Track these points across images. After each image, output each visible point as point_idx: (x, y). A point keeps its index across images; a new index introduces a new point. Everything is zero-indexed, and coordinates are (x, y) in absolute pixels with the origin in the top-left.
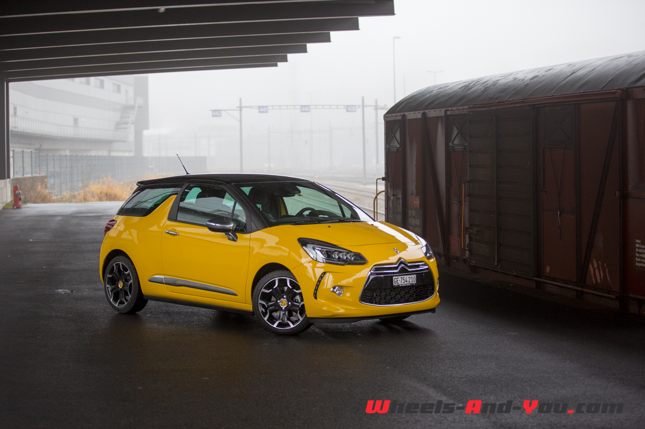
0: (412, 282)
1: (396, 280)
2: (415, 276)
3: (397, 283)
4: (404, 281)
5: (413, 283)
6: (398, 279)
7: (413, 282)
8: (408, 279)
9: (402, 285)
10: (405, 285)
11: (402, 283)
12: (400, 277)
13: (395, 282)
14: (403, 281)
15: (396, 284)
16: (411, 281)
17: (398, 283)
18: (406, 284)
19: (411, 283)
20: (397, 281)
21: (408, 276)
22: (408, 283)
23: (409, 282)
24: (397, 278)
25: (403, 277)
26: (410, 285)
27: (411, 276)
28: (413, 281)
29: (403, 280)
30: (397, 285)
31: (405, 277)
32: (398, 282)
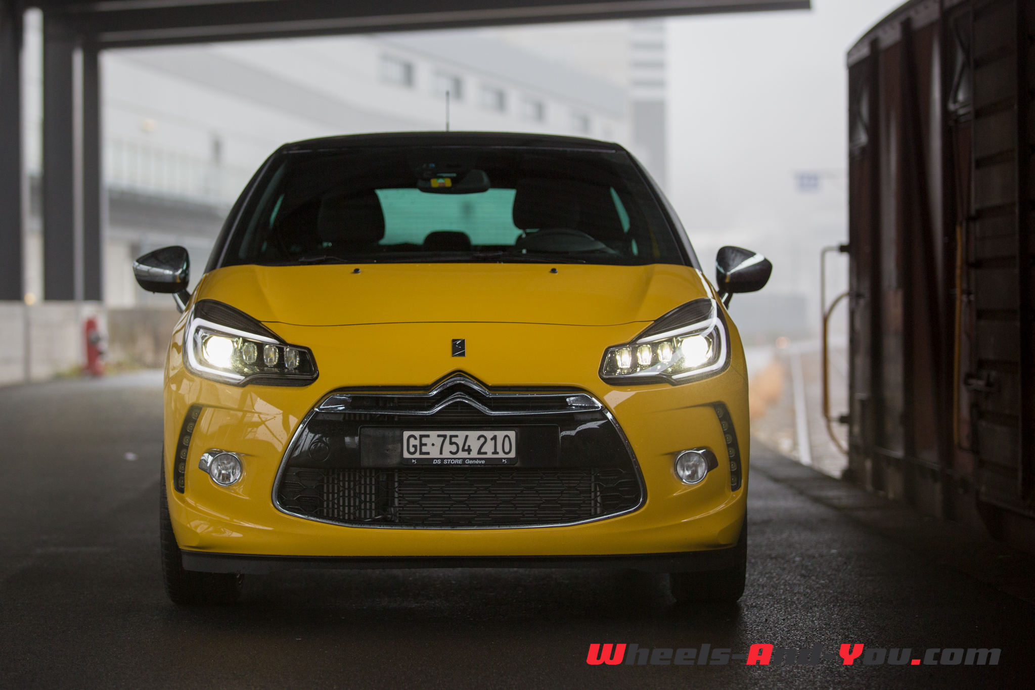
0: (495, 452)
1: (413, 442)
2: (512, 434)
3: (421, 453)
4: (453, 448)
5: (502, 459)
6: (424, 440)
7: (501, 455)
8: (475, 444)
9: (442, 459)
10: (460, 462)
11: (446, 454)
12: (433, 434)
13: (412, 450)
14: (448, 448)
15: (417, 455)
16: (489, 448)
17: (428, 453)
18: (464, 459)
19: (490, 455)
20: (422, 445)
21: (473, 435)
22: (474, 454)
23: (479, 452)
24: (421, 436)
25: (449, 433)
26: (483, 462)
27: (489, 434)
28: (499, 449)
29: (451, 443)
30: (417, 459)
31: (462, 434)
32: (424, 449)
